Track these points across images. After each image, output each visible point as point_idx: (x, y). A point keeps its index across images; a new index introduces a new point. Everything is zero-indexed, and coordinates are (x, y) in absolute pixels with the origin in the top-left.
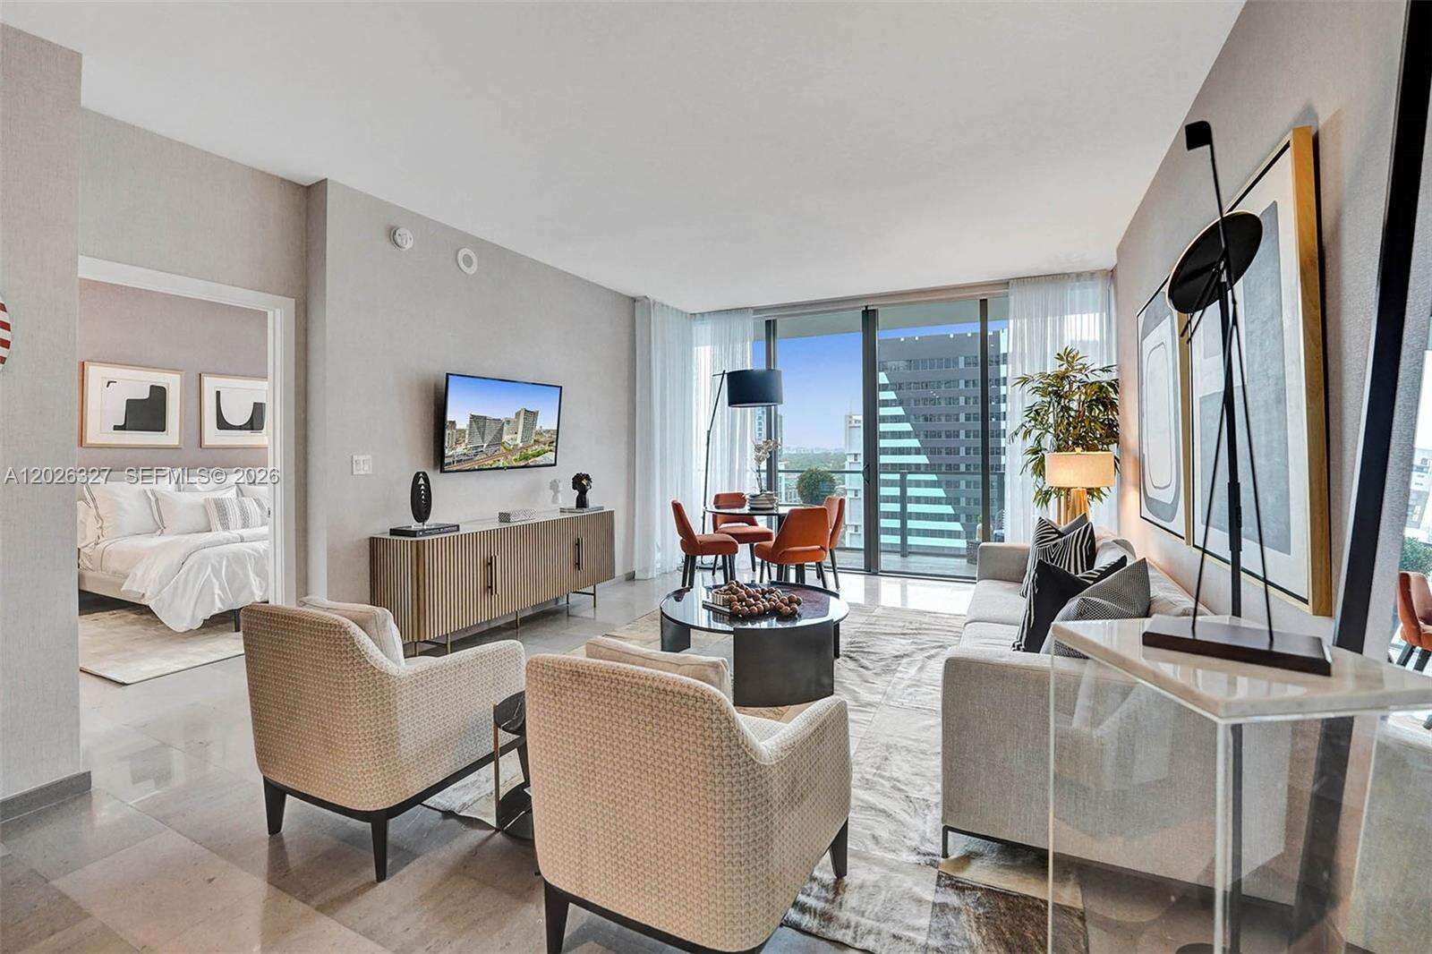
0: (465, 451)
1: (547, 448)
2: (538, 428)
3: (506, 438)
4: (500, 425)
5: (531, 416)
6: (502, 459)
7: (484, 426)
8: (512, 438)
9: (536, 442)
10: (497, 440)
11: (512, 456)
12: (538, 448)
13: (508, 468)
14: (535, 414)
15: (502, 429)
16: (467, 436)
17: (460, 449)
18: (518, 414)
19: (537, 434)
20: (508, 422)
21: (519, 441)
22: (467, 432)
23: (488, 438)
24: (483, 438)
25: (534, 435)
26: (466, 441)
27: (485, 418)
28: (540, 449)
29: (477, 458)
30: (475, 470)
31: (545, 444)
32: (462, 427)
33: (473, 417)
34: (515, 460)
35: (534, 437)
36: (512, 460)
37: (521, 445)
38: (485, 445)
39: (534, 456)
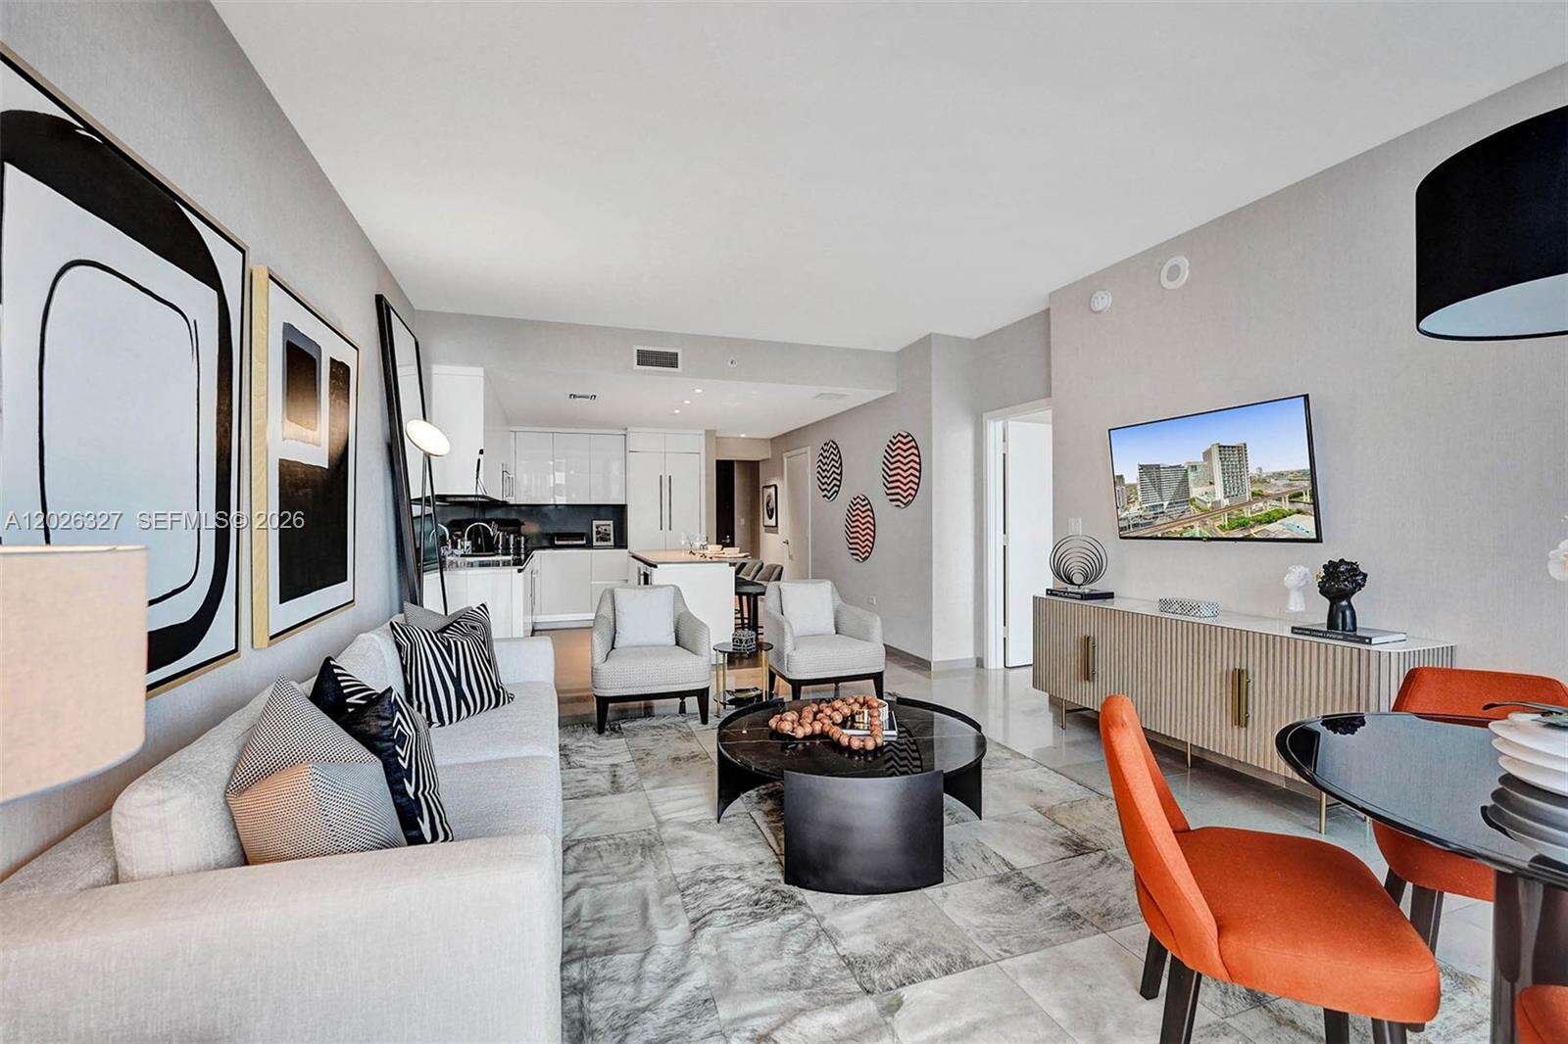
0: (1141, 512)
1: (1286, 506)
2: (1253, 470)
3: (1195, 492)
4: (1182, 475)
5: (1233, 455)
6: (1196, 524)
7: (1159, 478)
8: (1208, 491)
9: (1257, 496)
10: (1183, 496)
11: (1215, 519)
12: (1269, 506)
13: (1209, 539)
14: (1241, 450)
15: (1185, 481)
16: (1139, 493)
17: (1134, 510)
18: (1207, 455)
19: (1253, 481)
20: (1194, 468)
21: (1219, 495)
22: (1139, 487)
23: (1169, 493)
24: (1161, 496)
25: (1247, 483)
26: (1140, 499)
27: (1158, 467)
28: (1269, 509)
29: (1158, 522)
30: (1157, 538)
31: (1279, 500)
32: (1132, 483)
33: (1142, 467)
34: (1222, 528)
35: (1249, 488)
36: (1216, 525)
37: (1226, 502)
38: (1166, 504)
39: (1260, 522)
